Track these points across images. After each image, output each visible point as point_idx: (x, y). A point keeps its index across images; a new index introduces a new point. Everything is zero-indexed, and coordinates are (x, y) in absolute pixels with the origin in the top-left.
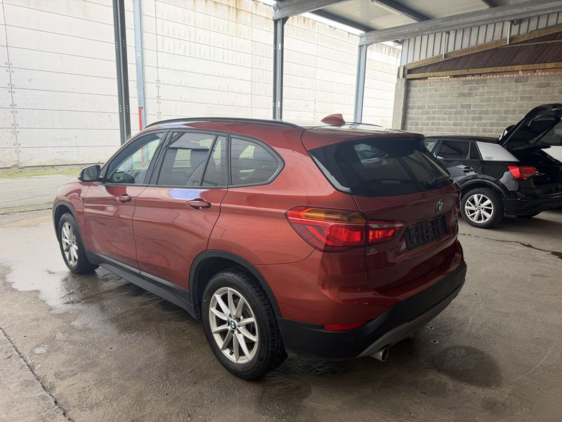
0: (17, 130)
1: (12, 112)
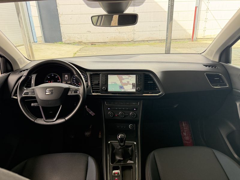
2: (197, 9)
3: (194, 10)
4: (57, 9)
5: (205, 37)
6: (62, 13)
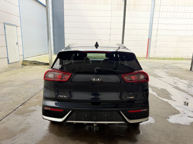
2: (150, 40)
3: (148, 40)
4: (64, 36)
5: (155, 57)
6: (67, 38)
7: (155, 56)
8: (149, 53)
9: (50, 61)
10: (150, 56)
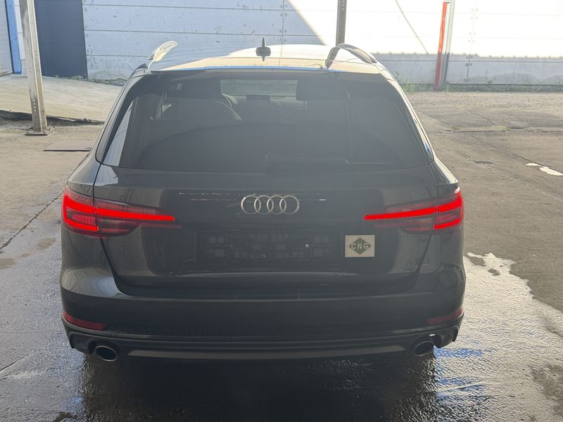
0: (285, 37)
1: (281, 15)
2: (448, 8)
3: (441, 10)
5: (469, 80)
7: (469, 76)
8: (447, 67)
9: (32, 106)
10: (450, 79)
